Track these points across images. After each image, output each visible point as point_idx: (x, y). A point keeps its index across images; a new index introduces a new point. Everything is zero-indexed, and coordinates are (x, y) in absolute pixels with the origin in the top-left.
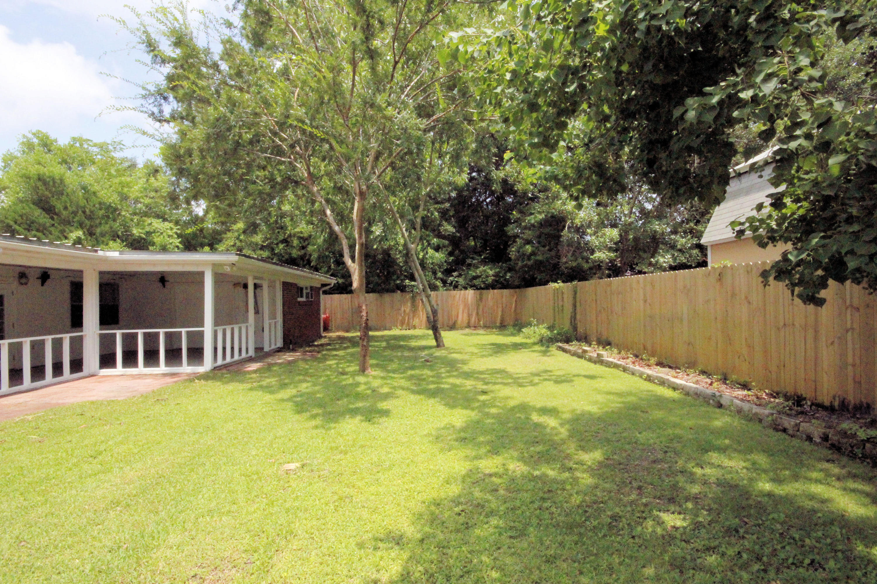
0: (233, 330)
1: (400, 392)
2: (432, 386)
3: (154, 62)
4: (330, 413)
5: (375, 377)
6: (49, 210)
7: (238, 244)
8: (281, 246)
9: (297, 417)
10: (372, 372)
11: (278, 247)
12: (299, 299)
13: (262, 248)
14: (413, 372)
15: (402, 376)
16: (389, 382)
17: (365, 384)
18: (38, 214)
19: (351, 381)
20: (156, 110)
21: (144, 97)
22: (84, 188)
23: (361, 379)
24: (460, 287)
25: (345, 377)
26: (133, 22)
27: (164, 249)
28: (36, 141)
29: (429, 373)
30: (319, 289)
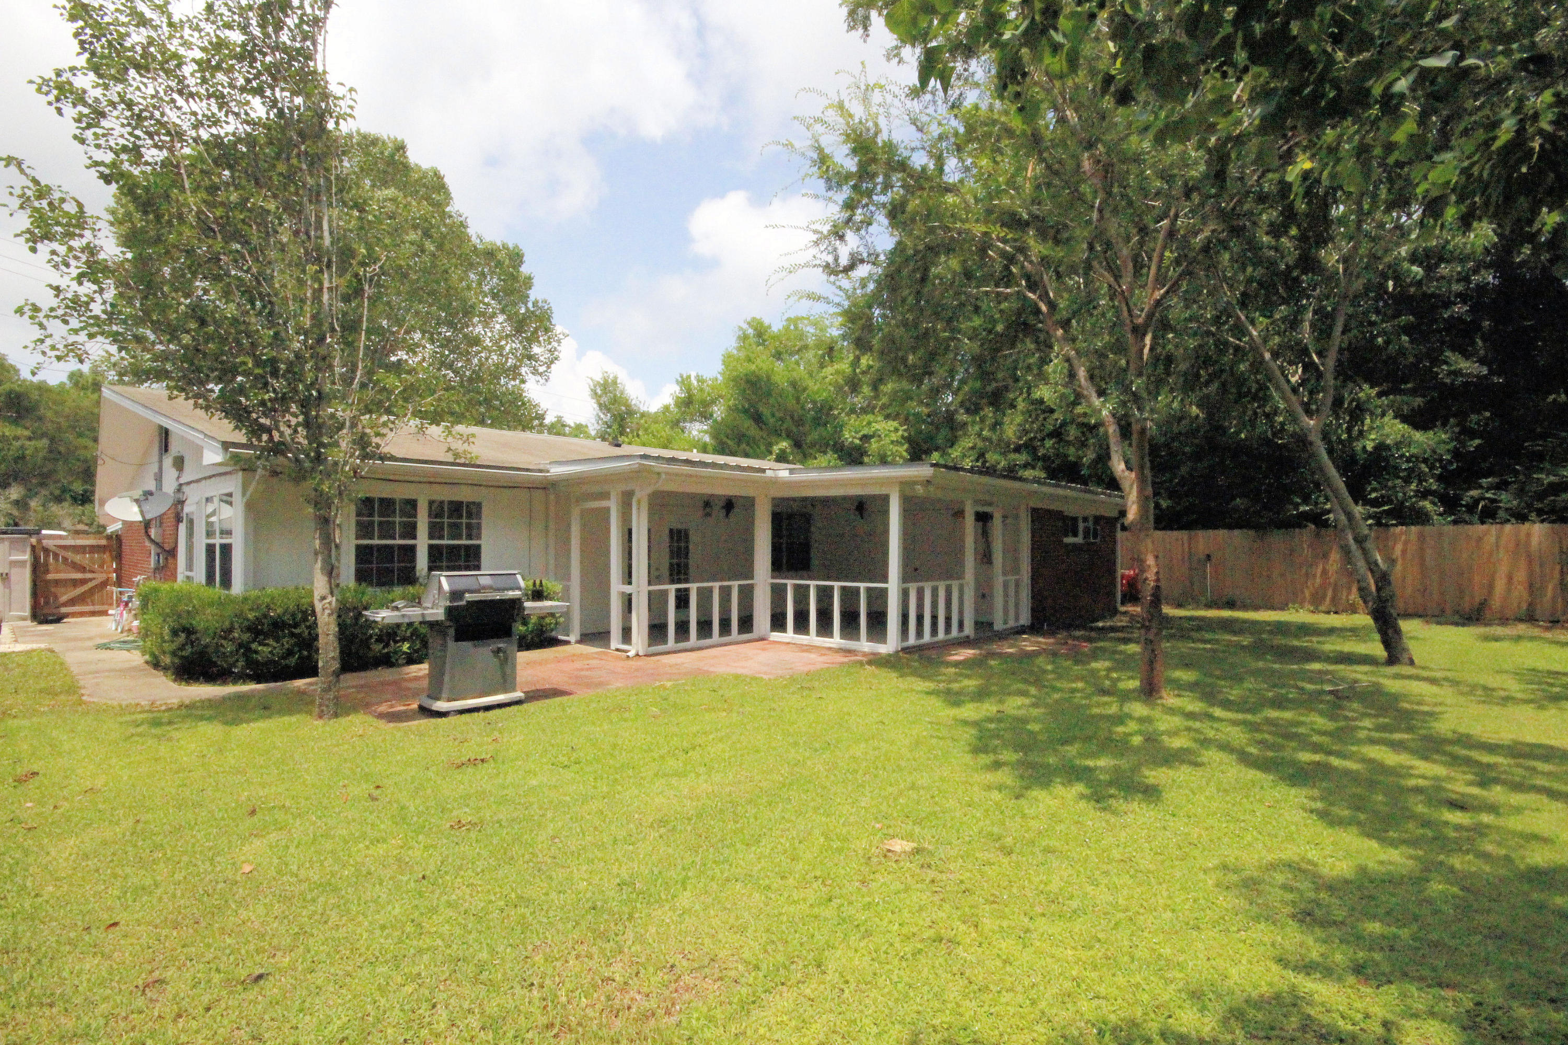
0: (935, 589)
1: (1213, 754)
2: (1309, 757)
4: (1032, 766)
5: (1171, 711)
9: (968, 758)
10: (1170, 699)
12: (1069, 540)
14: (1273, 714)
15: (1240, 716)
16: (1197, 725)
17: (1141, 720)
19: (1113, 709)
23: (1138, 709)
24: (1501, 514)
25: (1106, 699)
29: (1320, 722)
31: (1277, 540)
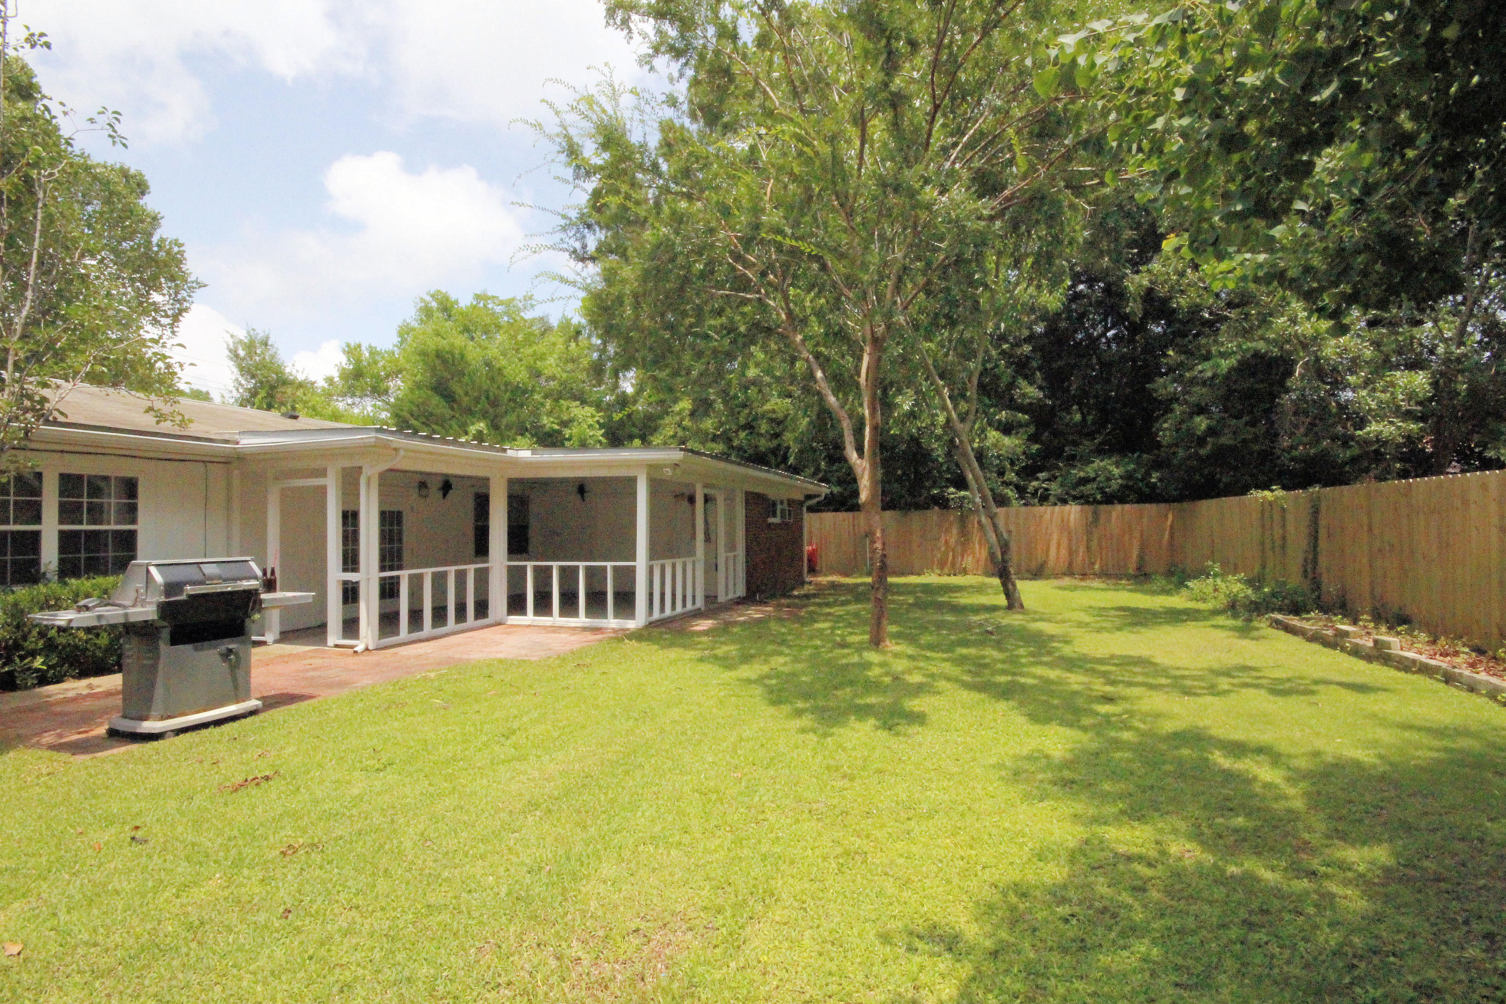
0: (674, 566)
1: (942, 684)
2: (1002, 679)
3: (577, 177)
5: (896, 655)
6: (449, 397)
7: (680, 433)
8: (742, 434)
9: (771, 710)
10: (892, 646)
11: (737, 436)
12: (771, 520)
13: (715, 438)
14: (965, 651)
15: (945, 656)
16: (922, 664)
17: (881, 665)
18: (437, 404)
19: (855, 659)
20: (578, 245)
21: (564, 229)
22: (488, 364)
23: (872, 656)
24: (1052, 499)
25: (846, 651)
26: (552, 126)
27: (583, 445)
28: (434, 304)
29: (995, 654)
30: (801, 503)
31: (916, 519)
